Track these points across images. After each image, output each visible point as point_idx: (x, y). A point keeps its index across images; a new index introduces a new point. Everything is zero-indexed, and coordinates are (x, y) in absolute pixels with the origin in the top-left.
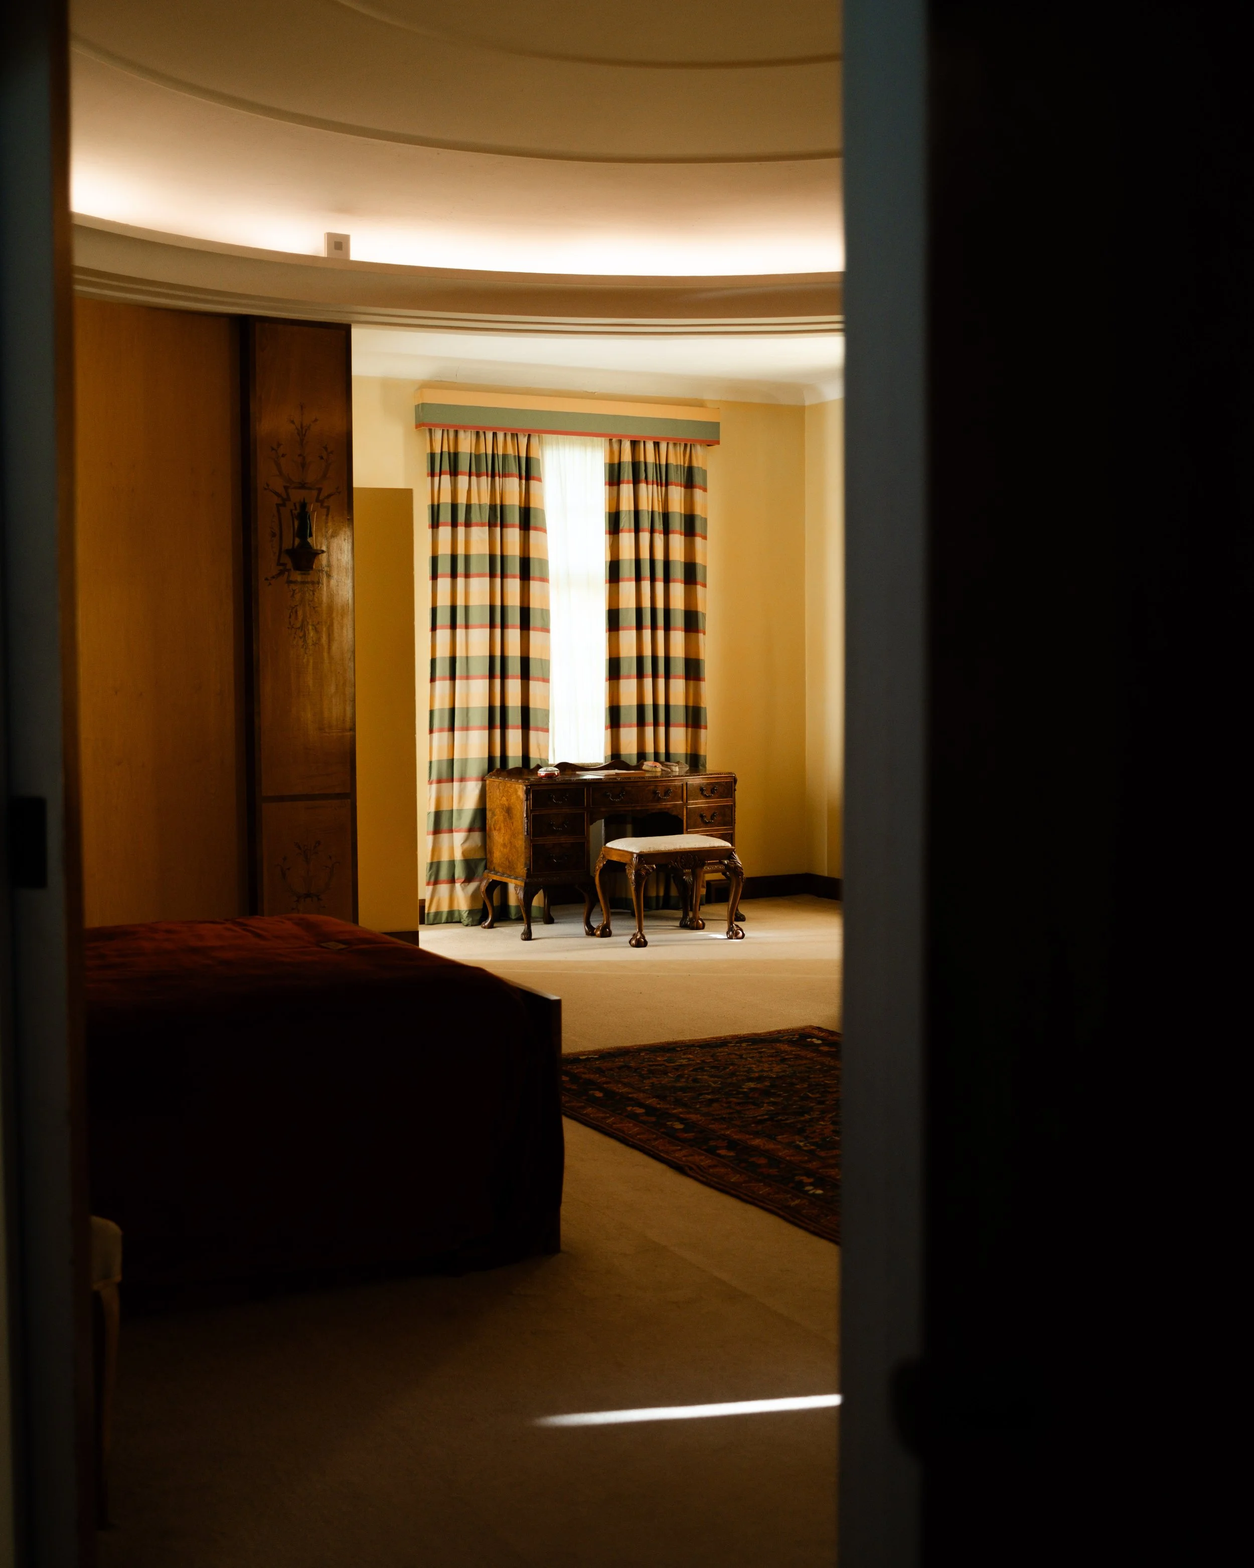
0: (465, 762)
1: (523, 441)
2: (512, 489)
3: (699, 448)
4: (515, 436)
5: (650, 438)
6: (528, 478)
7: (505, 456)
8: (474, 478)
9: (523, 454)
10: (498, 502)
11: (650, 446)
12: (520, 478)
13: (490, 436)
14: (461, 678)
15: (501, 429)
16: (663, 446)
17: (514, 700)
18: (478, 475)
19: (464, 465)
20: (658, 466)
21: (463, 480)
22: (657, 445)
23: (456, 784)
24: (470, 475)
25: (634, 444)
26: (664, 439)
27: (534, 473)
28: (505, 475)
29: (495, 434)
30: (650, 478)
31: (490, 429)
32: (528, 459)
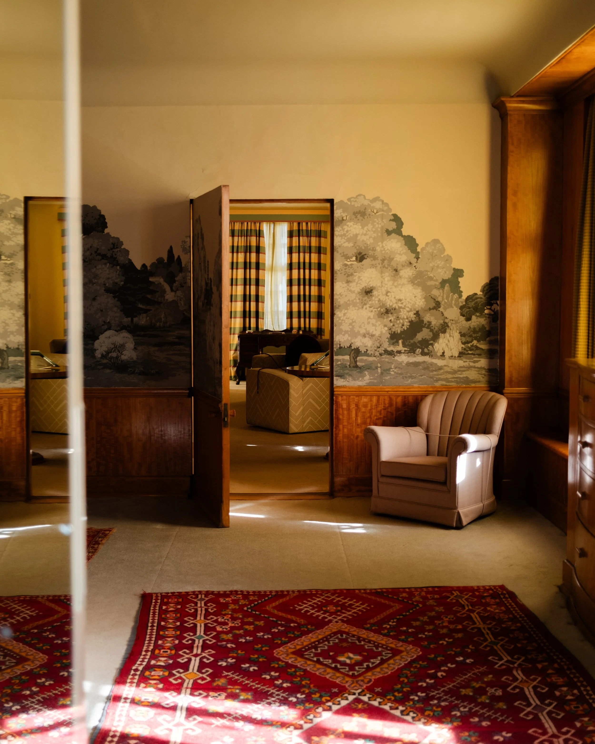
0: (235, 328)
1: (258, 225)
2: (253, 241)
3: (323, 224)
4: (255, 223)
5: (304, 221)
6: (259, 237)
7: (251, 230)
8: (240, 238)
9: (258, 229)
10: (248, 245)
11: (304, 224)
12: (257, 237)
13: (246, 223)
14: (234, 302)
15: (249, 221)
16: (309, 224)
17: (253, 309)
18: (241, 236)
19: (236, 233)
20: (307, 231)
21: (236, 239)
22: (307, 223)
23: (232, 335)
24: (238, 236)
25: (299, 224)
26: (309, 221)
27: (261, 235)
28: (251, 236)
29: (247, 223)
30: (304, 234)
31: (245, 221)
32: (259, 230)
